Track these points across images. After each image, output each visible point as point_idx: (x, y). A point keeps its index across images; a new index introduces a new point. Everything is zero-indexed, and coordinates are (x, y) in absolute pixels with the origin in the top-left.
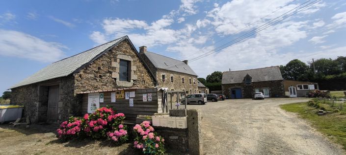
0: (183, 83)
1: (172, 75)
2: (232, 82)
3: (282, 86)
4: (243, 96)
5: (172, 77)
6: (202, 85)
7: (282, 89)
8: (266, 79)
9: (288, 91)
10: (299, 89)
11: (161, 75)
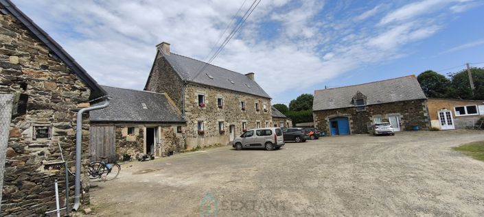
0: (243, 109)
1: (219, 95)
2: (332, 106)
3: (424, 109)
4: (351, 130)
5: (219, 100)
6: (279, 114)
7: (425, 115)
8: (394, 98)
9: (437, 119)
10: (457, 114)
11: (197, 94)
